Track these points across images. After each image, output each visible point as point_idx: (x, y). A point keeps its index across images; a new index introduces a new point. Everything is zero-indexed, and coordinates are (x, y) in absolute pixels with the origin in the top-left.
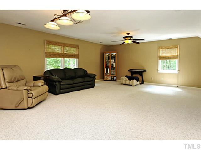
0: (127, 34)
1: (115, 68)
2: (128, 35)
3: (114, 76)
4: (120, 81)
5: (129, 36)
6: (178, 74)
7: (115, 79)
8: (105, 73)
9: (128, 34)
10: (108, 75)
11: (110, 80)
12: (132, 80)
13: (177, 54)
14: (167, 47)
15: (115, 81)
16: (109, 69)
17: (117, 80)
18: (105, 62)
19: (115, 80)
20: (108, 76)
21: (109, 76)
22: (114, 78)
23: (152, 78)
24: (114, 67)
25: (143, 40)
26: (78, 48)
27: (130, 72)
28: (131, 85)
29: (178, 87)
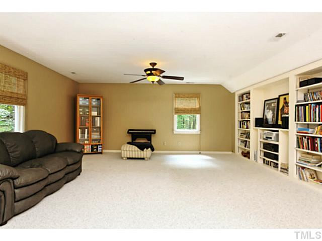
0: (151, 64)
1: (100, 128)
2: (153, 66)
3: (98, 144)
4: (121, 153)
5: (155, 67)
6: (200, 135)
7: (99, 149)
8: (79, 140)
9: (153, 64)
10: (86, 142)
11: (90, 152)
12: (145, 150)
13: (198, 106)
14: (187, 96)
15: (101, 153)
16: (86, 130)
17: (104, 151)
18: (78, 116)
19: (99, 151)
20: (87, 144)
21: (89, 144)
22: (97, 149)
23: (164, 144)
24: (98, 125)
25: (182, 79)
26: (25, 80)
27: (131, 135)
28: (143, 159)
29: (200, 153)
